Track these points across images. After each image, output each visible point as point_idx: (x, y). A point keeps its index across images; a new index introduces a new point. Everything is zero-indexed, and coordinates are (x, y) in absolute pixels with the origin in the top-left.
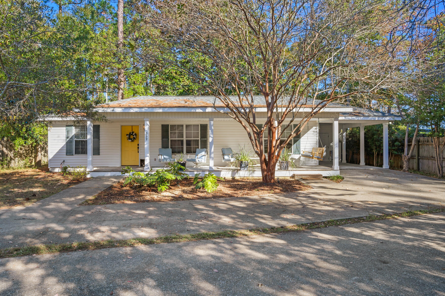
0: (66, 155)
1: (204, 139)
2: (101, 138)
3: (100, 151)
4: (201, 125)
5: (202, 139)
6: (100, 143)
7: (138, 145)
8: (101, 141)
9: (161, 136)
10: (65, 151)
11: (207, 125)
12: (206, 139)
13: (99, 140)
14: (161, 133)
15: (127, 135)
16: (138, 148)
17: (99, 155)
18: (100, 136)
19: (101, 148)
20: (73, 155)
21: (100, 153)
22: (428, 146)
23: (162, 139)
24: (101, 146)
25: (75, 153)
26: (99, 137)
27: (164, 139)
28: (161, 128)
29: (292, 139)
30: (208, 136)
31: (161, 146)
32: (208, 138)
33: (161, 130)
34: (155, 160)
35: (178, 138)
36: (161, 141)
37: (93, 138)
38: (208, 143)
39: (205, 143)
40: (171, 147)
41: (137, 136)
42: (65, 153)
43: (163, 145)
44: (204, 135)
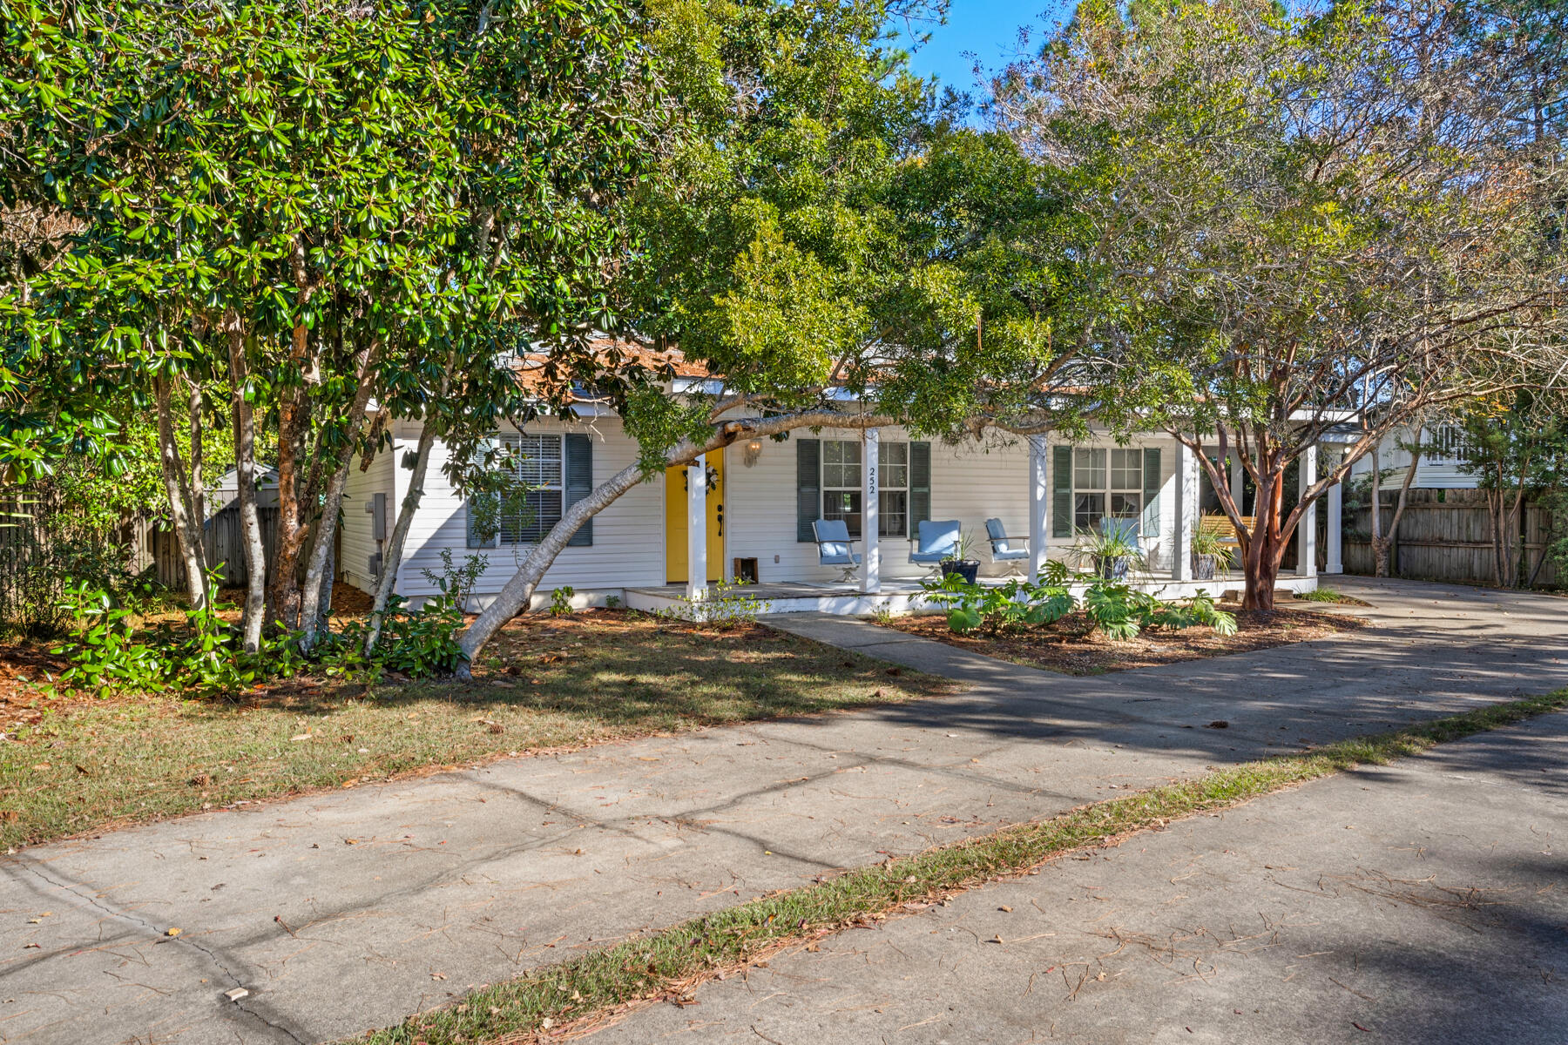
0: (468, 547)
1: (920, 490)
2: (596, 483)
3: (596, 530)
4: (912, 444)
5: (916, 490)
7: (720, 508)
9: (795, 477)
10: (464, 531)
11: (930, 444)
12: (925, 490)
13: (591, 488)
16: (720, 519)
17: (591, 544)
18: (597, 473)
20: (494, 547)
21: (596, 539)
22: (1426, 511)
23: (798, 490)
25: (503, 541)
26: (592, 478)
27: (806, 490)
28: (795, 451)
29: (1141, 491)
30: (933, 479)
31: (795, 511)
32: (933, 488)
33: (795, 459)
34: (777, 560)
35: (846, 485)
36: (795, 494)
37: (570, 482)
38: (933, 503)
39: (923, 502)
40: (826, 518)
41: (720, 477)
42: (465, 541)
43: (800, 507)
44: (922, 478)
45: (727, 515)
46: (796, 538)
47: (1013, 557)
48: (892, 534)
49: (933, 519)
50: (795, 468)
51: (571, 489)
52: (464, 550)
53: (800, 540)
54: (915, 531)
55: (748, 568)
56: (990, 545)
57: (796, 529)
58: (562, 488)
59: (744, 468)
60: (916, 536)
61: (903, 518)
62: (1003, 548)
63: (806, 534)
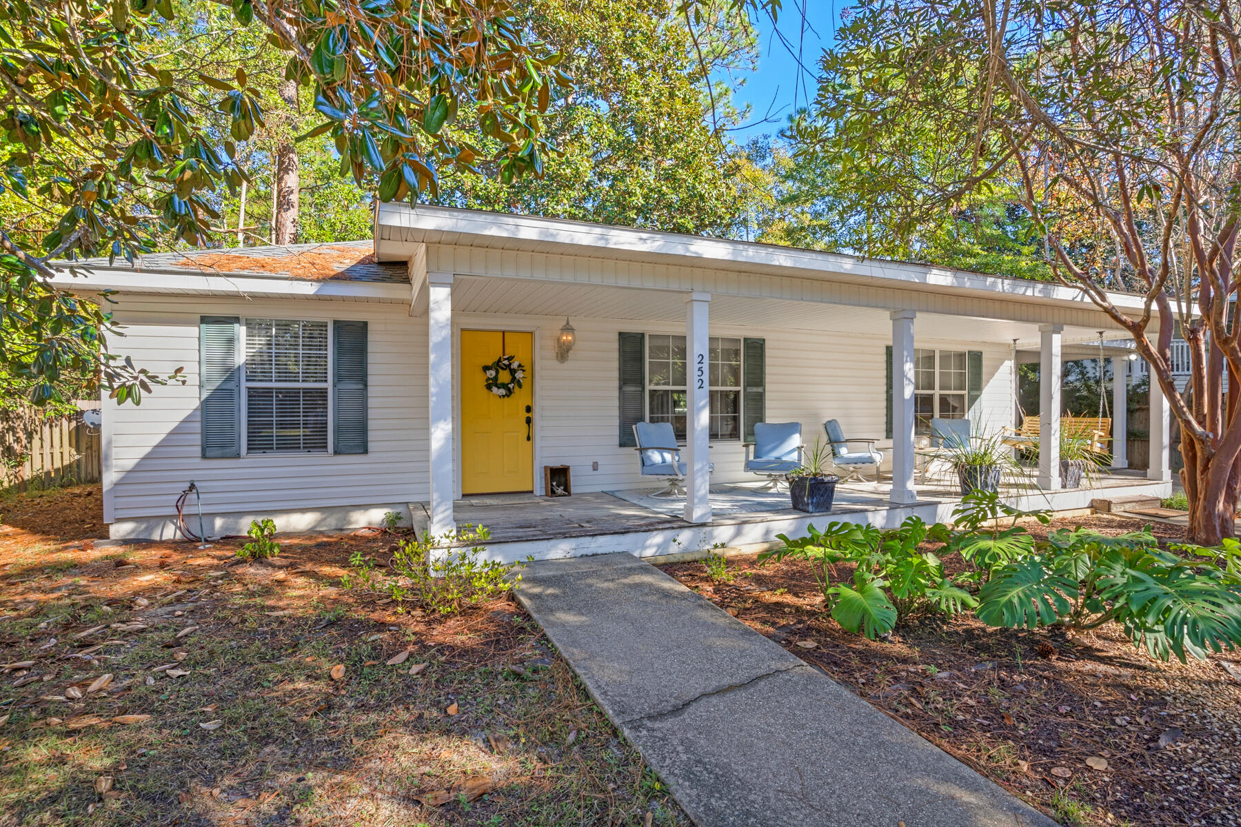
0: (204, 457)
1: (755, 389)
2: (371, 380)
3: (371, 435)
4: (745, 339)
5: (750, 389)
6: (371, 402)
7: (529, 409)
8: (371, 391)
9: (616, 374)
10: (199, 437)
11: (764, 340)
12: (760, 390)
13: (366, 385)
14: (615, 364)
15: (486, 368)
16: (529, 421)
17: (366, 452)
18: (371, 369)
19: (371, 424)
20: (238, 456)
21: (372, 446)
23: (620, 388)
24: (371, 413)
25: (250, 449)
26: (365, 375)
27: (630, 389)
28: (616, 345)
29: (965, 392)
30: (768, 378)
31: (616, 413)
32: (768, 387)
33: (616, 355)
34: (595, 467)
35: (674, 384)
36: (616, 393)
37: (338, 378)
38: (768, 404)
39: (758, 402)
40: (652, 420)
41: (528, 373)
42: (199, 449)
43: (622, 408)
44: (757, 377)
45: (536, 416)
46: (617, 442)
47: (856, 461)
48: (724, 437)
49: (768, 421)
50: (616, 364)
51: (340, 386)
52: (199, 460)
53: (621, 445)
54: (750, 433)
55: (559, 477)
56: (829, 448)
57: (617, 432)
58: (329, 385)
59: (556, 364)
60: (750, 438)
61: (736, 419)
62: (844, 451)
63: (627, 440)
